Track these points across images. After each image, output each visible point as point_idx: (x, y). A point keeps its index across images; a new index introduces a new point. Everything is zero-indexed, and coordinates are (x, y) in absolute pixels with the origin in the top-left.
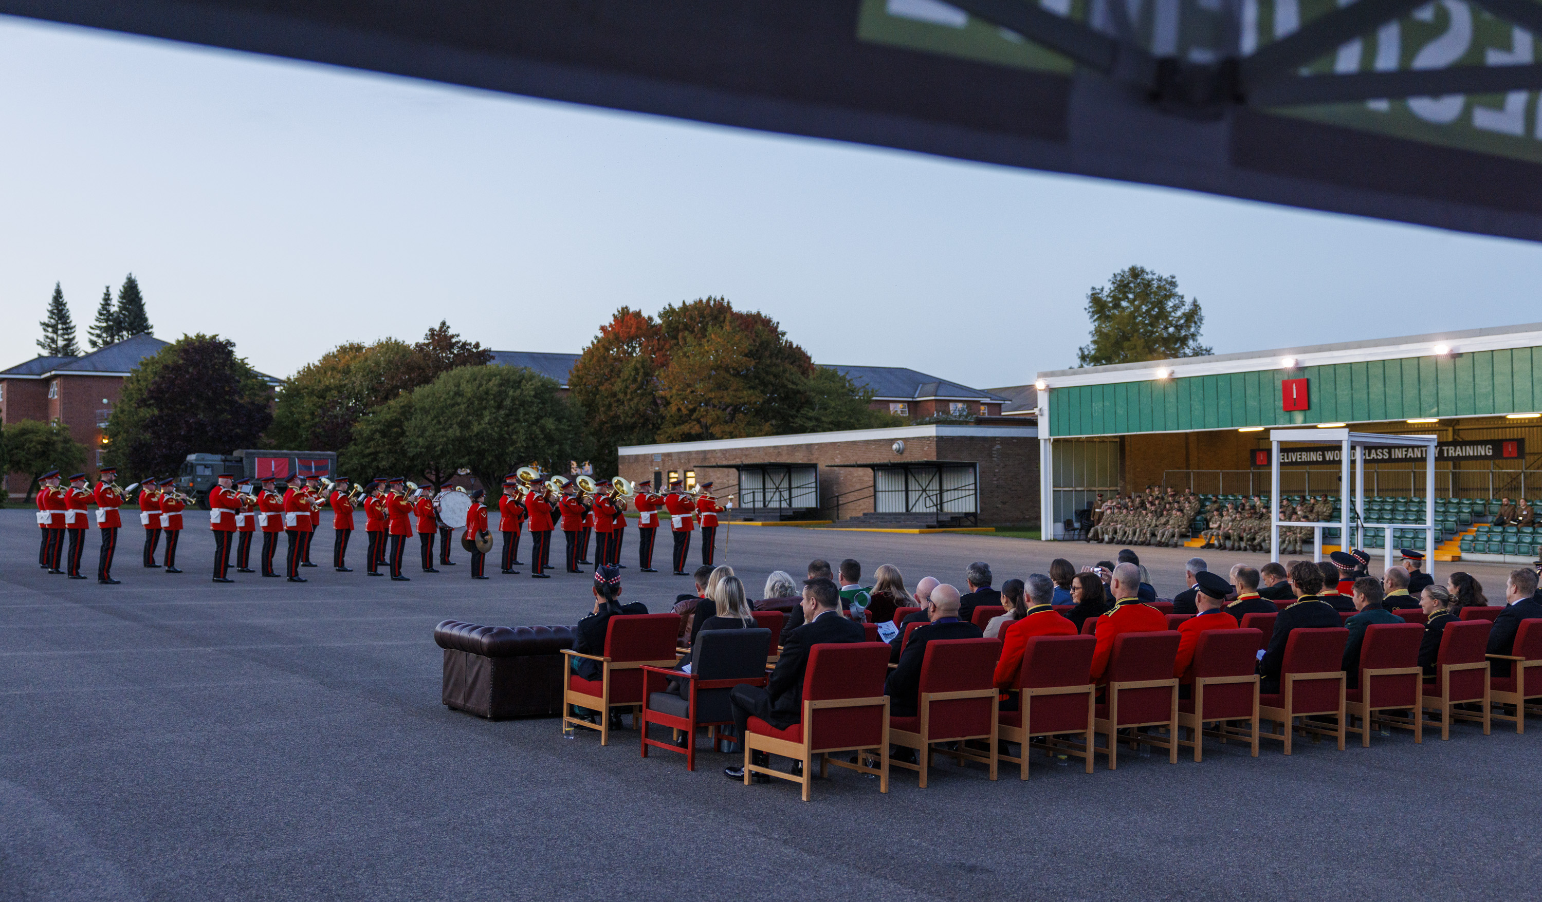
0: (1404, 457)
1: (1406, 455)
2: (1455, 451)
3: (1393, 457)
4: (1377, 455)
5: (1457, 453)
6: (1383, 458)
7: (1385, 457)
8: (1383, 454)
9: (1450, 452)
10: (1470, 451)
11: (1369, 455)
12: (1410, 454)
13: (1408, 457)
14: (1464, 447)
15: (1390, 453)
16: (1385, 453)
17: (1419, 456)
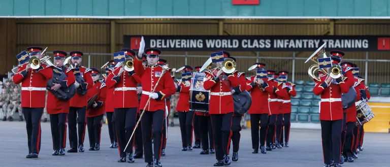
0: (286, 46)
1: (288, 46)
2: (334, 44)
3: (275, 46)
4: (259, 44)
5: (336, 45)
6: (265, 47)
7: (267, 46)
8: (265, 44)
9: (330, 44)
10: (348, 44)
11: (252, 44)
12: (292, 44)
13: (290, 47)
14: (342, 41)
15: (272, 43)
16: (266, 42)
17: (301, 46)
